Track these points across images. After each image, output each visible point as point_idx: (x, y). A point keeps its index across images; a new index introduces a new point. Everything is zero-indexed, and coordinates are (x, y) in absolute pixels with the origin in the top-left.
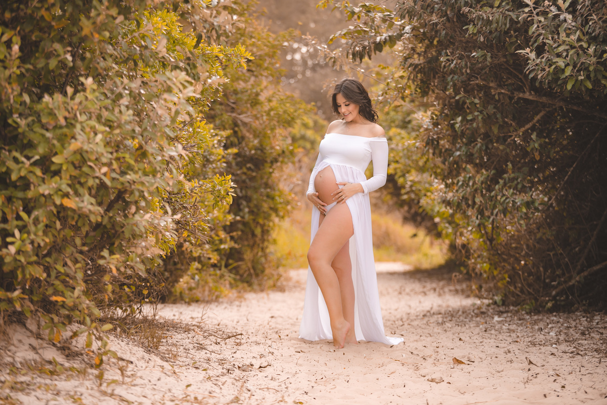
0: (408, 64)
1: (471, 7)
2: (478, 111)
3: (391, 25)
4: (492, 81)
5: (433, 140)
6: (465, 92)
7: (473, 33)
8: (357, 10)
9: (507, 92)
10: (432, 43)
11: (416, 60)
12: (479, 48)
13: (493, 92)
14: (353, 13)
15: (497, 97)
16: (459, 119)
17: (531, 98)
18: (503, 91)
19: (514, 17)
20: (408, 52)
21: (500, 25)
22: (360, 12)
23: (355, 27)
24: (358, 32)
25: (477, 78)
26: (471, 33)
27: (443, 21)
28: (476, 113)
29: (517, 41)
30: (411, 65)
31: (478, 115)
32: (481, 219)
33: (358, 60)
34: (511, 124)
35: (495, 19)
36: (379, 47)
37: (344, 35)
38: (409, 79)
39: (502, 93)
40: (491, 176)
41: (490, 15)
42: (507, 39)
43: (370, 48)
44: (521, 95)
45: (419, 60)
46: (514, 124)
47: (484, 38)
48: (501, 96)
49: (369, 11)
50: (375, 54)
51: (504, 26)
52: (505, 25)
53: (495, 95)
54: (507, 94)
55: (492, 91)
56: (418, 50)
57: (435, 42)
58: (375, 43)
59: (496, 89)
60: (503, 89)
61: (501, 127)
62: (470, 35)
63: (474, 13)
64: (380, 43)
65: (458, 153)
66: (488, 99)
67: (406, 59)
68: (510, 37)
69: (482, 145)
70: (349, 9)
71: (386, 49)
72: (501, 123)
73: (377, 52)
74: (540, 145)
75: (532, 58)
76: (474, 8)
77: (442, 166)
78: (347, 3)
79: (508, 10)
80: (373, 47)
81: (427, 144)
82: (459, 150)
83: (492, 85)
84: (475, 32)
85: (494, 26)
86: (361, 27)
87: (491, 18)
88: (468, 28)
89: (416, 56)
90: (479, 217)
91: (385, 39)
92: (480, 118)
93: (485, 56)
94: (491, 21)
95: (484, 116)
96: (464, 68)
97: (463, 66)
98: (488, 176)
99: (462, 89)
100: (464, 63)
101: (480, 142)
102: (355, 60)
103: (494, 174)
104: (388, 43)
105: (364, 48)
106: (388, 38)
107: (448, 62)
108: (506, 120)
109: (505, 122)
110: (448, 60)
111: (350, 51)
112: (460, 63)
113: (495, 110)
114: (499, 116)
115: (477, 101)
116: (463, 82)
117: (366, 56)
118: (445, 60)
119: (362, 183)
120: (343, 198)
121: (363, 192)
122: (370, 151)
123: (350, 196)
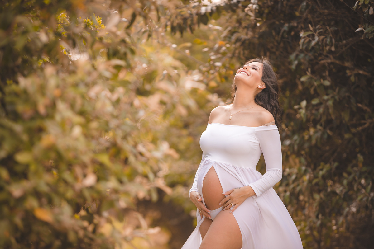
0: (234, 38)
2: (327, 95)
4: (348, 61)
6: (313, 72)
9: (366, 73)
15: (353, 79)
16: (304, 103)
18: (361, 72)
28: (325, 97)
30: (238, 40)
31: (327, 100)
32: (322, 219)
34: (366, 110)
36: (204, 18)
38: (233, 56)
39: (359, 74)
43: (192, 20)
45: (247, 35)
46: (369, 110)
48: (357, 78)
50: (199, 26)
53: (350, 76)
54: (365, 76)
55: (348, 71)
58: (198, 14)
59: (353, 70)
60: (361, 69)
61: (352, 115)
64: (205, 14)
67: (232, 33)
69: (323, 133)
72: (354, 109)
80: (196, 19)
83: (347, 64)
90: (320, 216)
91: (212, 10)
92: (330, 103)
95: (335, 100)
96: (328, 45)
97: (328, 42)
98: (331, 169)
99: (309, 70)
100: (329, 40)
101: (320, 130)
102: (175, 34)
103: (337, 168)
104: (214, 15)
105: (185, 19)
106: (214, 8)
107: (307, 38)
108: (360, 105)
109: (358, 108)
110: (309, 36)
111: (169, 23)
112: (323, 40)
113: (347, 94)
114: (353, 100)
115: (327, 83)
116: (310, 61)
117: (188, 29)
118: (306, 35)
119: (252, 185)
120: (232, 205)
121: (255, 195)
122: (258, 143)
123: (241, 203)
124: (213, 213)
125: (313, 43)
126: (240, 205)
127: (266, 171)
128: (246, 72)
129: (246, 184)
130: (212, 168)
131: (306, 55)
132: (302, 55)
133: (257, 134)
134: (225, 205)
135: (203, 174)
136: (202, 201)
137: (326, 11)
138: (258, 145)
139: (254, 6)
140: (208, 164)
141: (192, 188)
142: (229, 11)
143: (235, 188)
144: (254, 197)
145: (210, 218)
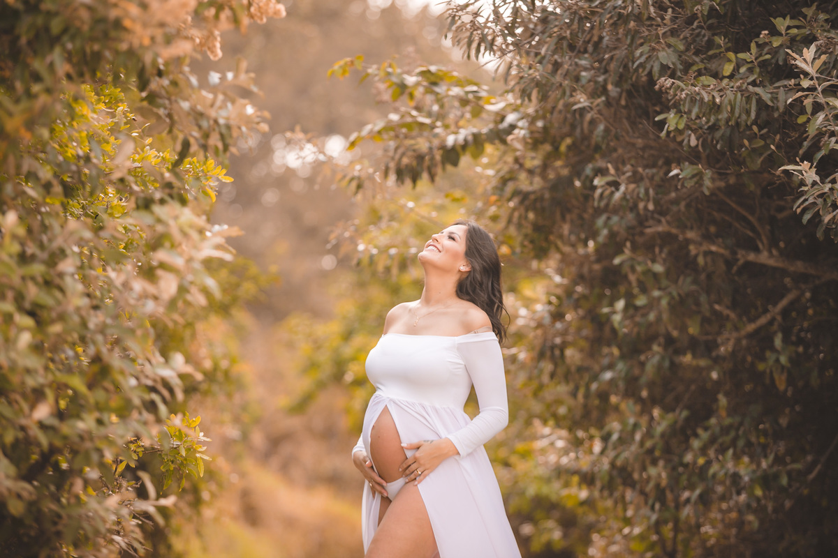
0: (508, 189)
1: (672, 76)
2: (660, 289)
3: (478, 111)
4: (692, 228)
5: (553, 348)
6: (634, 248)
7: (676, 129)
8: (411, 80)
9: (722, 251)
10: (556, 148)
11: (525, 183)
12: (687, 159)
13: (693, 249)
14: (402, 87)
15: (701, 260)
16: (620, 304)
17: (771, 262)
18: (714, 248)
19: (766, 97)
20: (506, 169)
21: (737, 115)
22: (418, 84)
23: (402, 117)
24: (409, 126)
25: (659, 221)
26: (672, 128)
27: (598, 105)
28: (656, 293)
29: (767, 147)
30: (516, 193)
31: (659, 299)
32: (660, 510)
33: (408, 182)
34: (728, 316)
35: (726, 101)
36: (452, 155)
37: (379, 132)
38: (509, 221)
39: (711, 252)
40: (680, 423)
41: (716, 94)
42: (746, 142)
43: (432, 159)
44: (752, 257)
45: (531, 183)
46: (732, 315)
47: (698, 139)
48: (709, 259)
49: (435, 84)
50: (444, 169)
51: (744, 117)
52: (748, 113)
53: (696, 256)
54: (722, 255)
55: (692, 247)
56: (529, 164)
57: (563, 148)
58: (443, 147)
59: (701, 244)
60: (714, 243)
61: (705, 321)
62: (668, 133)
63: (683, 90)
64: (453, 149)
65: (608, 375)
66: (682, 262)
67: (504, 181)
68: (752, 138)
69: (663, 358)
70: (395, 79)
71: (465, 160)
72: (708, 314)
73: (449, 168)
74: (790, 360)
75: (809, 181)
76: (679, 79)
77: (571, 401)
78: (390, 66)
79: (754, 84)
80: (438, 157)
81: (541, 355)
82: (610, 367)
83: (691, 235)
84: (681, 127)
85: (724, 115)
86: (413, 117)
87: (718, 100)
88: (666, 119)
89: (523, 176)
90: (657, 506)
91: (465, 140)
92: (664, 302)
93: (699, 175)
94: (719, 107)
95: (673, 298)
96: (642, 200)
97: (641, 196)
98: (676, 422)
99: (628, 244)
100: (642, 190)
101: (658, 353)
102: (403, 182)
103: (687, 420)
104: (471, 149)
105: (420, 158)
106: (470, 138)
107: (607, 187)
108: (717, 307)
109: (715, 312)
110: (609, 184)
111: (392, 165)
112: (633, 191)
113: (694, 287)
114: (703, 298)
115: (658, 268)
116: (630, 229)
117: (425, 176)
118: (603, 183)
119: (451, 437)
120: (420, 473)
121: (458, 453)
122: (463, 363)
123: (433, 468)
124: (393, 487)
125: (618, 195)
126: (431, 472)
127: (479, 412)
128: (436, 247)
129: (444, 434)
130: (386, 410)
131: (622, 218)
132: (615, 219)
133: (460, 348)
134: (407, 472)
135: (372, 420)
136: (372, 467)
137: (640, 141)
138: (463, 366)
139: (523, 132)
140: (379, 402)
141: (358, 445)
142: (497, 142)
143: (425, 441)
144: (457, 457)
145: (385, 495)
